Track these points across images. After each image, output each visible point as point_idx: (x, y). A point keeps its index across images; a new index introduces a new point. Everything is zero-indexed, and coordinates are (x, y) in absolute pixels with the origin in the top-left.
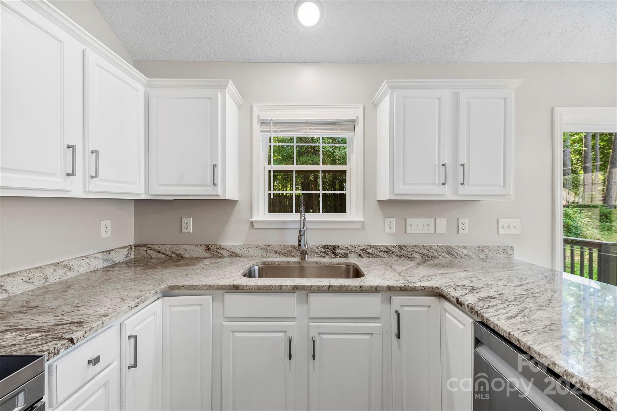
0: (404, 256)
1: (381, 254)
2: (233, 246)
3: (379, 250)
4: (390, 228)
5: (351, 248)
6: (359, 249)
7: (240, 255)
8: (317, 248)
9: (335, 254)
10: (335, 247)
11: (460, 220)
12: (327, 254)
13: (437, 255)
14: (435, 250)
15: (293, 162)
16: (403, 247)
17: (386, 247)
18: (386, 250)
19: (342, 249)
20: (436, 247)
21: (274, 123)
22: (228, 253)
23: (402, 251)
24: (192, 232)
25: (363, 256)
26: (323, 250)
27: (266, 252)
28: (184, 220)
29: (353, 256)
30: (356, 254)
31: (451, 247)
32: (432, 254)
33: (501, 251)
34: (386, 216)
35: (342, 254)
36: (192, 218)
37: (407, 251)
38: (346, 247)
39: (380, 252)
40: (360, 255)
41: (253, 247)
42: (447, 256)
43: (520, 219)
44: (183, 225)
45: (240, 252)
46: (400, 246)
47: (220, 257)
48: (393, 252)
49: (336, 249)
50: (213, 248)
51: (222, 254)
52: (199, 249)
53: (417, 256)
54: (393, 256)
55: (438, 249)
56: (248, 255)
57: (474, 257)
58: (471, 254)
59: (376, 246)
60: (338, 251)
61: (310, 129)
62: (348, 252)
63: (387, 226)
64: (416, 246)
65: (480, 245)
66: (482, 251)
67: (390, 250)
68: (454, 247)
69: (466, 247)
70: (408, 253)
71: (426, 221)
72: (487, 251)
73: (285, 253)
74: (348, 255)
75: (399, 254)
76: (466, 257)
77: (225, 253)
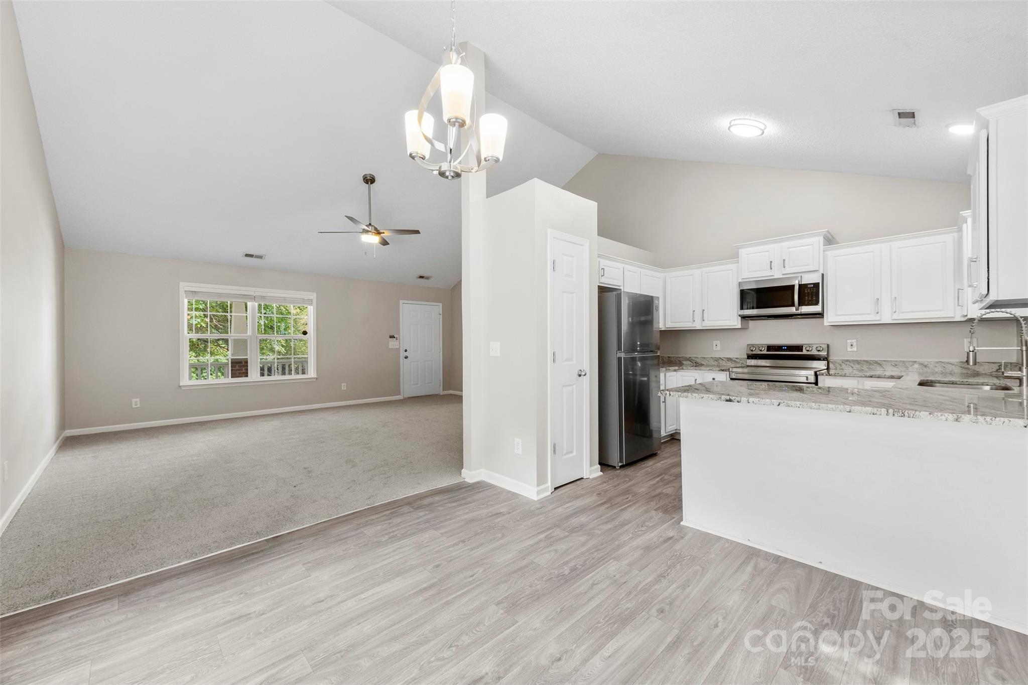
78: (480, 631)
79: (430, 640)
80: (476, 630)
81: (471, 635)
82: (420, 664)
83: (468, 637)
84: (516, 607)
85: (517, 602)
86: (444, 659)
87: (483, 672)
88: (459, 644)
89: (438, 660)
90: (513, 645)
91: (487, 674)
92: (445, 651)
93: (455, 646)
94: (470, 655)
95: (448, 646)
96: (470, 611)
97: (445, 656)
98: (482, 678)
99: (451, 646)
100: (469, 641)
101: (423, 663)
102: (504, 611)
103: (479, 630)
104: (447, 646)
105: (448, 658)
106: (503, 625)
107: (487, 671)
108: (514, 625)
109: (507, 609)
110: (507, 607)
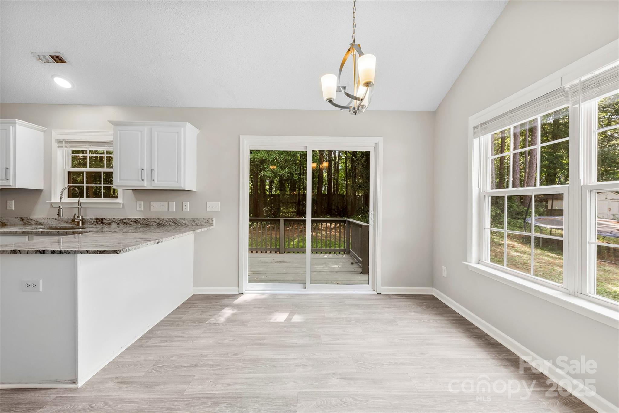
0: (146, 224)
1: (132, 223)
2: (38, 218)
3: (130, 221)
4: (140, 207)
5: (113, 219)
6: (118, 220)
7: (42, 223)
8: (91, 219)
9: (102, 223)
10: (102, 219)
11: (183, 203)
12: (98, 223)
13: (166, 223)
14: (165, 221)
15: (87, 166)
16: (145, 219)
17: (135, 219)
18: (135, 221)
19: (107, 220)
20: (166, 219)
21: (65, 142)
22: (35, 222)
23: (145, 221)
24: (13, 209)
25: (121, 224)
26: (95, 220)
27: (59, 221)
28: (8, 201)
29: (114, 224)
30: (116, 223)
31: (175, 219)
32: (163, 223)
33: (205, 221)
34: (138, 199)
35: (107, 223)
36: (13, 201)
37: (148, 222)
38: (109, 219)
39: (131, 222)
40: (118, 224)
41: (51, 219)
42: (173, 224)
43: (220, 203)
44: (8, 205)
45: (42, 222)
46: (144, 219)
47: (29, 225)
48: (139, 222)
49: (103, 220)
50: (25, 219)
51: (31, 223)
52: (16, 220)
53: (154, 224)
54: (139, 224)
55: (168, 220)
56: (47, 224)
57: (189, 225)
58: (187, 223)
59: (129, 218)
60: (104, 221)
61: (89, 146)
62: (111, 222)
63: (138, 206)
64: (154, 218)
65: (193, 218)
66: (194, 221)
67: (137, 220)
68: (177, 219)
69: (184, 219)
70: (149, 223)
71: (162, 203)
72: (197, 221)
73: (71, 223)
74: (111, 224)
75: (143, 223)
76: (184, 225)
77: (33, 222)
78: (322, 400)
80: (324, 402)
81: (329, 402)
82: (367, 404)
83: (332, 401)
84: (287, 402)
85: (283, 405)
86: (353, 398)
87: (339, 380)
88: (339, 400)
89: (356, 400)
90: (314, 382)
91: (337, 378)
92: (350, 402)
94: (338, 391)
97: (351, 399)
98: (340, 378)
99: (345, 402)
100: (333, 399)
101: (365, 404)
102: (297, 404)
103: (323, 402)
105: (350, 397)
106: (307, 395)
107: (336, 379)
108: (302, 391)
109: (294, 404)
110: (293, 405)
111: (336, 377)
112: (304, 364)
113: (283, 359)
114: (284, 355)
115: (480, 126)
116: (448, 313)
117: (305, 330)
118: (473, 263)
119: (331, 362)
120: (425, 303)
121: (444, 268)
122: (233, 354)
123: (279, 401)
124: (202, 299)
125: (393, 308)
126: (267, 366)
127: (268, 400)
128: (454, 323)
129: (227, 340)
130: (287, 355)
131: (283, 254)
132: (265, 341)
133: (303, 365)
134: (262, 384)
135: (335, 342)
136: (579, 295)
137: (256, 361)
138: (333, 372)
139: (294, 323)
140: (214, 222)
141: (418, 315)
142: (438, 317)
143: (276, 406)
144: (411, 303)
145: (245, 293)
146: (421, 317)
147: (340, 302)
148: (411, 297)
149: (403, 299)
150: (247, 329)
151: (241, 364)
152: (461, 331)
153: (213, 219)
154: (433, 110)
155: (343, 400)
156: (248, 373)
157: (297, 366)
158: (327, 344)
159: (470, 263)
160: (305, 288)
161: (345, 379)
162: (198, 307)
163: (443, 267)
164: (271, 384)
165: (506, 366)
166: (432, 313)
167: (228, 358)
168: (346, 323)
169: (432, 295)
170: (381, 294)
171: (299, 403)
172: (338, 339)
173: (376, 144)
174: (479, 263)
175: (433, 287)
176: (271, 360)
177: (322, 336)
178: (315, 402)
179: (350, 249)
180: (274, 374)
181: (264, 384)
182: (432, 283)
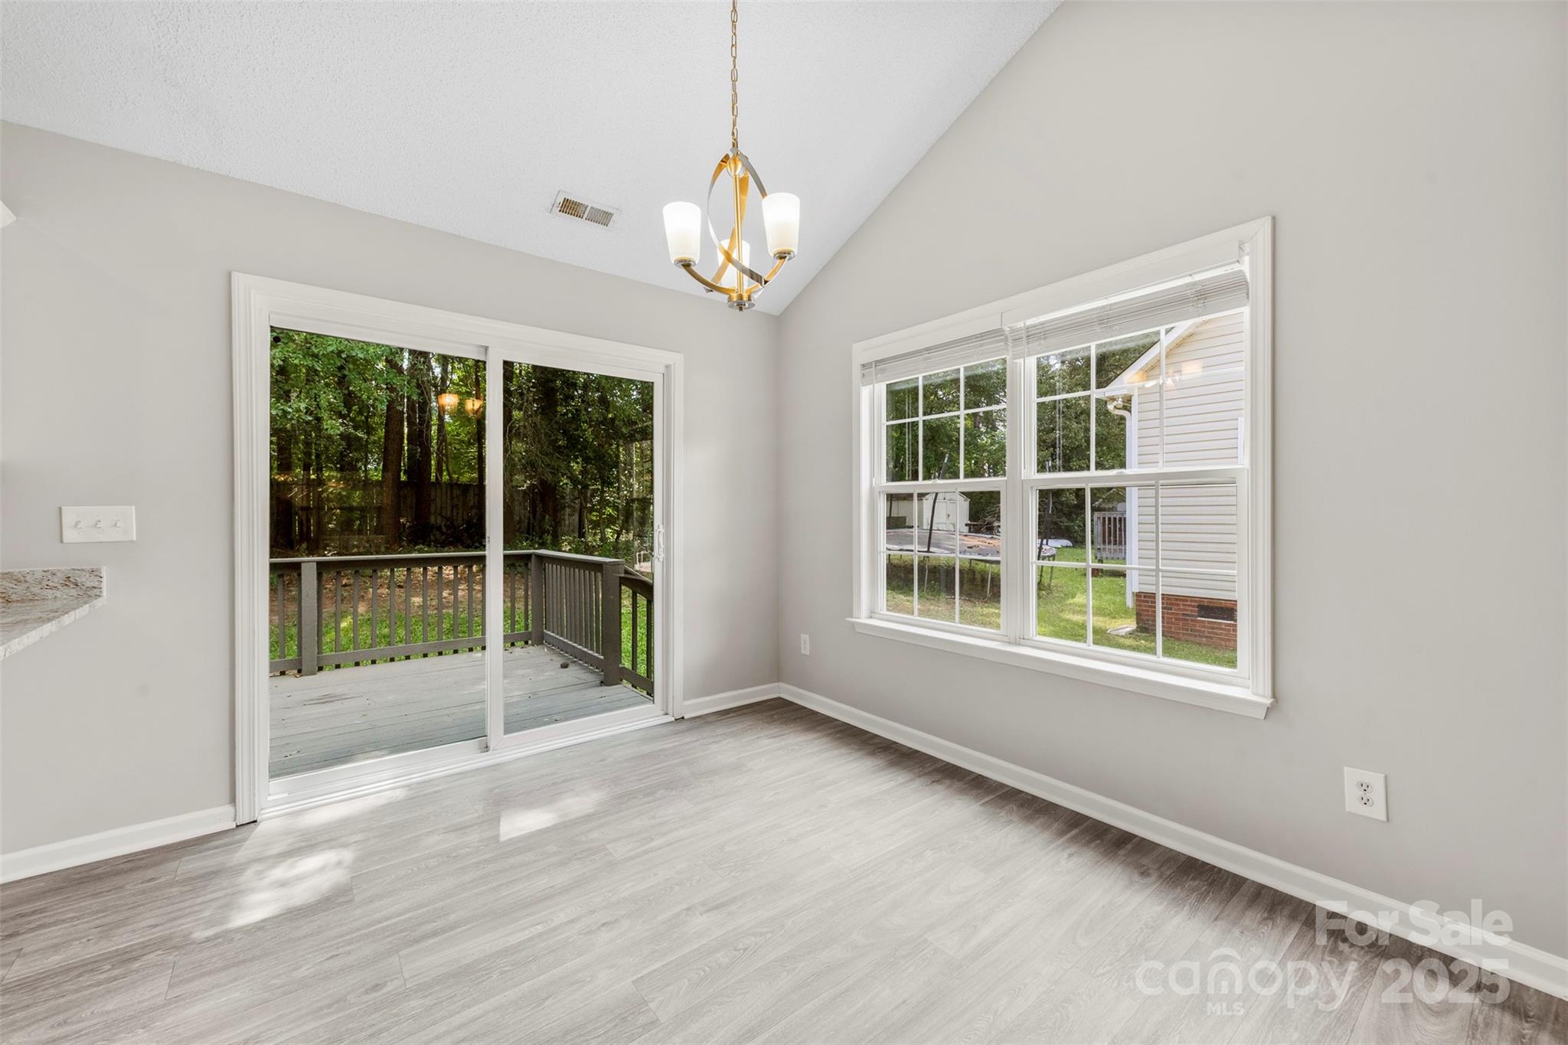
33: (56, 581)
43: (135, 507)
72: (5, 584)
78: (698, 969)
79: (776, 962)
80: (704, 971)
81: (714, 964)
83: (718, 962)
84: (620, 1014)
85: (616, 1025)
86: (755, 934)
87: (705, 916)
88: (732, 951)
89: (762, 933)
90: (656, 945)
91: (701, 914)
92: (754, 943)
93: (739, 950)
94: (719, 936)
95: (749, 950)
96: (710, 1011)
97: (753, 937)
98: (709, 911)
99: (745, 950)
100: (718, 955)
102: (647, 1005)
103: (701, 971)
104: (751, 950)
105: (748, 935)
106: (659, 977)
107: (699, 917)
108: (639, 976)
109: (641, 1008)
110: (639, 1014)
111: (698, 914)
112: (604, 921)
113: (540, 935)
114: (538, 924)
115: (874, 364)
116: (823, 724)
117: (552, 848)
118: (863, 618)
119: (666, 891)
120: (775, 717)
121: (805, 637)
122: (363, 990)
123: (599, 1024)
124: (58, 890)
125: (725, 739)
126: (507, 968)
127: (569, 1038)
128: (840, 738)
129: (304, 968)
130: (546, 922)
131: (314, 674)
132: (452, 917)
133: (603, 925)
134: (523, 1014)
135: (647, 847)
136: (1022, 641)
137: (464, 974)
138: (685, 906)
139: (511, 841)
140: (104, 580)
141: (777, 740)
142: (811, 736)
143: (599, 1036)
144: (751, 723)
145: (264, 816)
146: (783, 743)
147: (602, 760)
148: (745, 711)
149: (732, 717)
150: (358, 911)
151: (414, 1003)
152: (856, 747)
153: (98, 570)
154: (776, 313)
155: (739, 948)
156: (458, 1012)
157: (590, 932)
158: (632, 858)
159: (858, 618)
160: (486, 748)
161: (717, 907)
162: (64, 921)
163: (802, 635)
164: (549, 1000)
165: (939, 781)
166: (797, 731)
167: (356, 1009)
168: (646, 800)
169: (779, 698)
170: (683, 718)
171: (651, 1002)
172: (652, 839)
173: (667, 367)
174: (871, 617)
175: (778, 682)
176: (506, 952)
177: (608, 847)
178: (686, 981)
179: (545, 631)
180: (541, 977)
181: (528, 1011)
182: (777, 673)
